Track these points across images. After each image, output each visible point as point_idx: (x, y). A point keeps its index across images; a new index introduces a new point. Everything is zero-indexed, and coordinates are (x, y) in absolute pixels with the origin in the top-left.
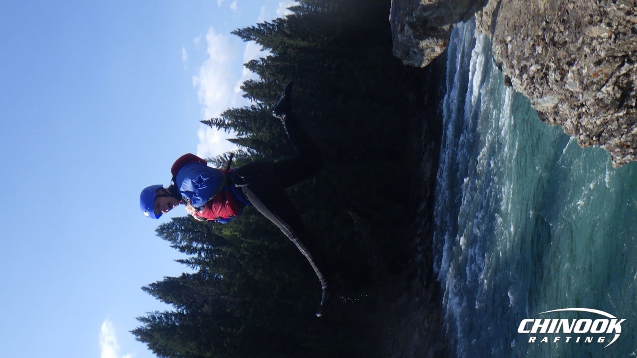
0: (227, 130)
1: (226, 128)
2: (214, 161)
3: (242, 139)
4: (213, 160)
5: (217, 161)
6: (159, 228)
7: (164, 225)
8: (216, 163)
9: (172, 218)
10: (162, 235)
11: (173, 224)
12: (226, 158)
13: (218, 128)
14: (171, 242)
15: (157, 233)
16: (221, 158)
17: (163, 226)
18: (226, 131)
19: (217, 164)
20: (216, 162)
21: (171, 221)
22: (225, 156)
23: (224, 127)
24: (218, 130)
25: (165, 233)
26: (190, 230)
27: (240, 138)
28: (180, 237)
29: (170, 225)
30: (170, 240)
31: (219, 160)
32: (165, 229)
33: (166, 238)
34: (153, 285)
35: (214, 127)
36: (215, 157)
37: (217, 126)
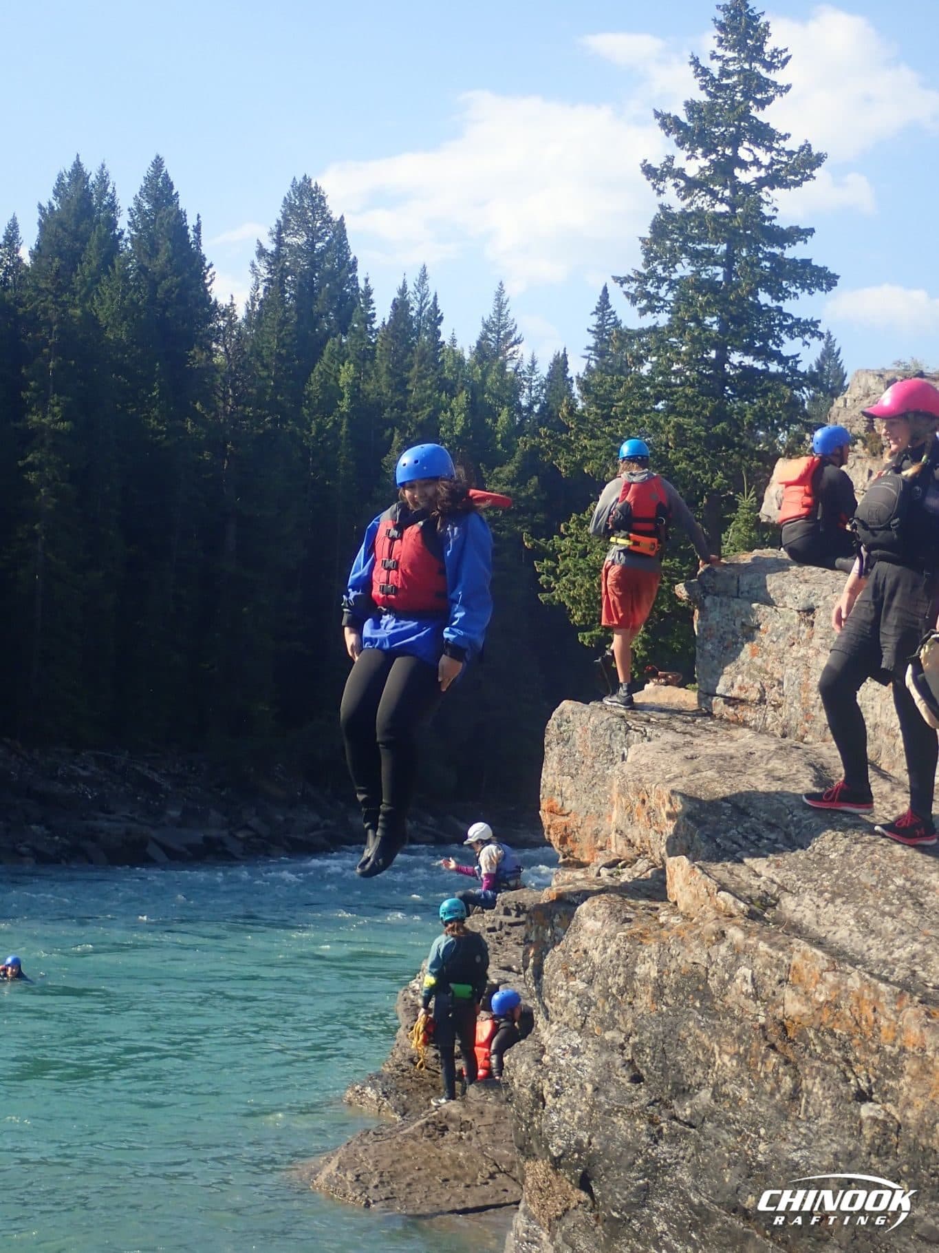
0: (590, 352)
1: (595, 349)
2: (500, 315)
3: (570, 389)
4: (504, 313)
5: (502, 322)
6: (313, 186)
7: (322, 199)
8: (495, 320)
9: (342, 218)
10: (294, 194)
11: (327, 221)
12: (512, 345)
13: (594, 329)
14: (281, 219)
15: (299, 180)
16: (510, 334)
17: (320, 196)
18: (589, 348)
19: (493, 322)
20: (499, 320)
21: (336, 216)
22: (517, 342)
23: (596, 344)
24: (589, 330)
25: (301, 201)
26: (314, 266)
27: (572, 382)
28: (295, 239)
29: (324, 212)
30: (284, 216)
31: (504, 326)
32: (313, 199)
33: (289, 207)
34: (169, 185)
35: (595, 320)
36: (511, 316)
37: (597, 326)
